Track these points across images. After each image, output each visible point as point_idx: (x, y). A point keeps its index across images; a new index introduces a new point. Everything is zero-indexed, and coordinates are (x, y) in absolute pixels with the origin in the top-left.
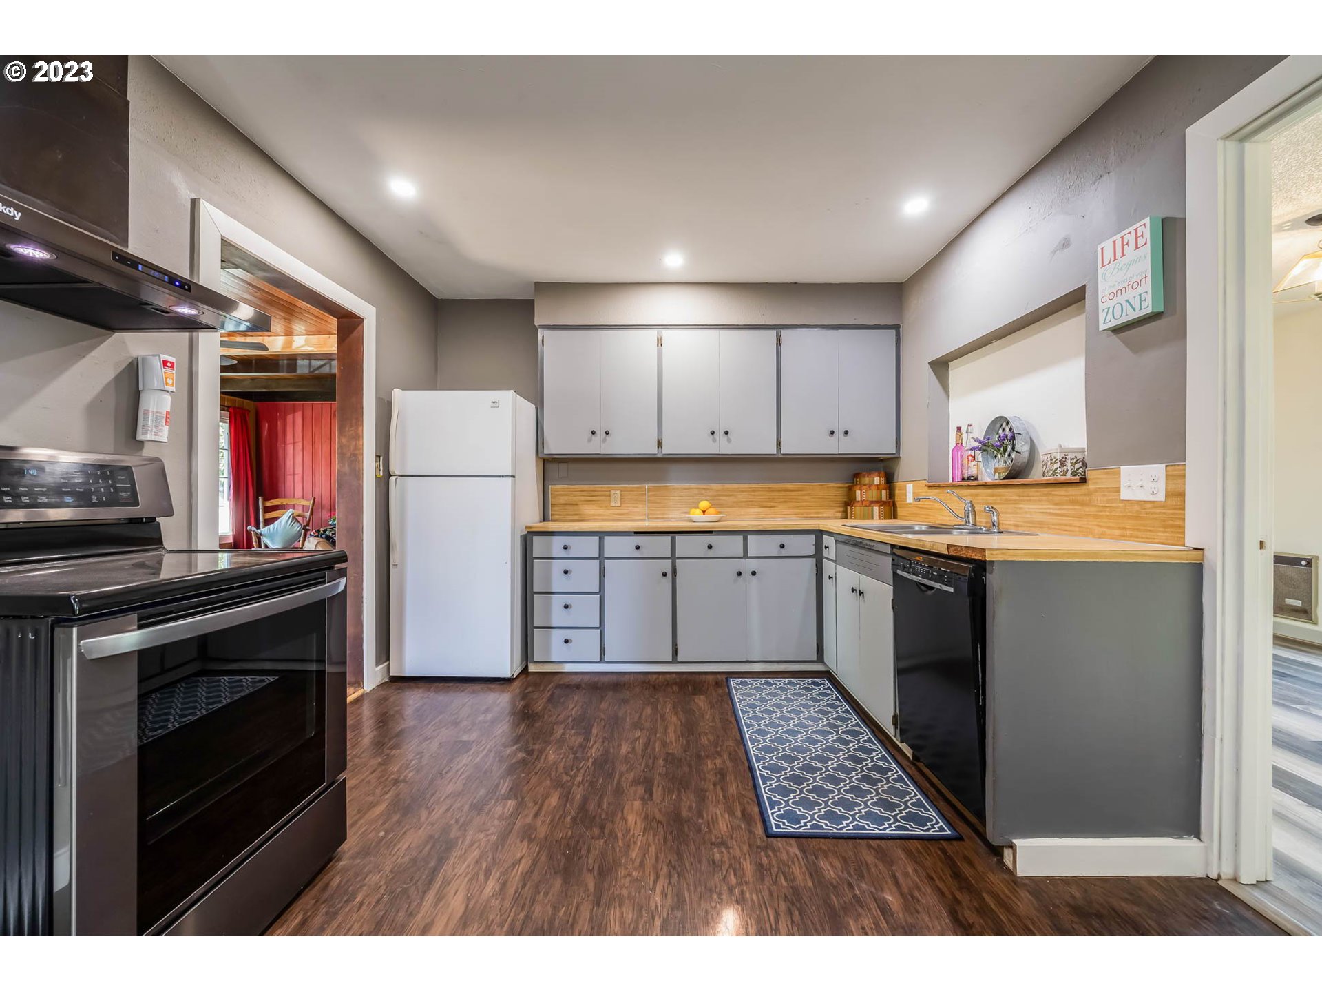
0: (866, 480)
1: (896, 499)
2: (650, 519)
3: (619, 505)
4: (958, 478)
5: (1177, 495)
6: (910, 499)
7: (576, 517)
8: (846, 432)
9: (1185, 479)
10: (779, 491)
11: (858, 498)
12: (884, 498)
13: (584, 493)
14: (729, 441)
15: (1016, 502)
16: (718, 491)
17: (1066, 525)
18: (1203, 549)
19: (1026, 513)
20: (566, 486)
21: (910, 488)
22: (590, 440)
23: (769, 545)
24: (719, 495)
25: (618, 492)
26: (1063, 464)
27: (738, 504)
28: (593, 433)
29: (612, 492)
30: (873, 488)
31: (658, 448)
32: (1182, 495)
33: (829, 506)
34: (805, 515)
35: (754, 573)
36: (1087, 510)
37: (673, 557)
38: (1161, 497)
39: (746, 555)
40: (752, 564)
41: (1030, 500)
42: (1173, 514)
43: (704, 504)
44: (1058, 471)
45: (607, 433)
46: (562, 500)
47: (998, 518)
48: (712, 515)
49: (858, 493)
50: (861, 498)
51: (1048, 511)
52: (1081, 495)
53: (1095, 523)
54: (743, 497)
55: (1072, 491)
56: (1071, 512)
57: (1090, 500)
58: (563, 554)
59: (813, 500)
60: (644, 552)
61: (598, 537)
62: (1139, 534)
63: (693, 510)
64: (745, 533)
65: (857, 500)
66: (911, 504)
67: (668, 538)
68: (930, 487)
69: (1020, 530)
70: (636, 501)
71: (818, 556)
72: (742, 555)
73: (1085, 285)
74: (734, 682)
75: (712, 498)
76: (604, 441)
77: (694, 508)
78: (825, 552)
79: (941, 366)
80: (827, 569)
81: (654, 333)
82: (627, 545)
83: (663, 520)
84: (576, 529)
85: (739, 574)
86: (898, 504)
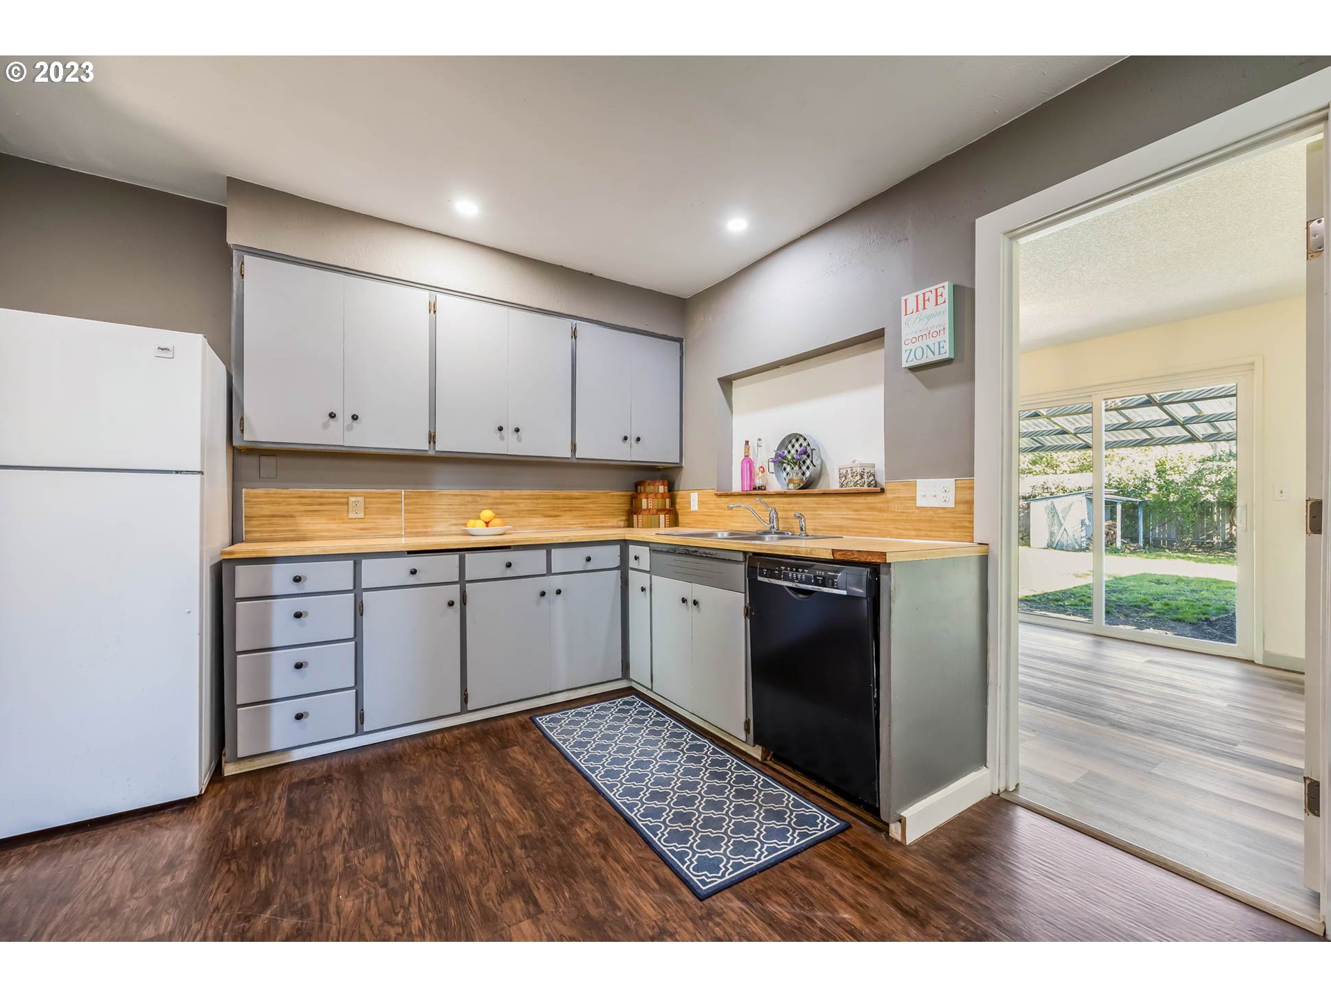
0: (650, 489)
1: (677, 507)
2: (408, 534)
3: (361, 515)
4: (747, 488)
5: (968, 504)
6: (694, 506)
7: (292, 535)
8: (638, 439)
9: (973, 490)
10: (564, 499)
11: (644, 506)
12: (668, 507)
13: (307, 500)
14: (519, 439)
15: (814, 509)
16: (495, 498)
17: (865, 528)
18: (987, 544)
19: (825, 518)
20: (273, 490)
21: (694, 497)
22: (326, 426)
23: (574, 559)
24: (498, 504)
25: (361, 499)
26: (862, 477)
27: (519, 513)
28: (332, 416)
29: (352, 499)
30: (659, 496)
31: (430, 442)
32: (970, 503)
33: (613, 515)
34: (590, 525)
35: (559, 592)
36: (885, 515)
37: (462, 581)
38: (951, 504)
39: (549, 572)
40: (557, 582)
41: (829, 508)
42: (960, 517)
43: (487, 514)
44: (858, 482)
45: (355, 418)
46: (267, 510)
47: (805, 523)
48: (497, 526)
49: (644, 501)
50: (648, 505)
51: (848, 517)
52: (880, 503)
53: (892, 526)
54: (524, 505)
55: (870, 499)
56: (870, 517)
57: (888, 507)
58: (294, 589)
59: (599, 509)
60: (421, 578)
61: (352, 562)
62: (933, 533)
63: (471, 522)
64: (548, 547)
65: (643, 508)
66: (695, 511)
67: (455, 558)
68: (718, 495)
69: (820, 534)
70: (388, 511)
71: (624, 568)
72: (545, 572)
73: (884, 328)
74: (543, 721)
75: (491, 506)
76: (350, 428)
77: (469, 519)
78: (632, 563)
79: (727, 383)
80: (636, 580)
81: (425, 295)
82: (397, 570)
83: (425, 534)
84: (316, 552)
85: (543, 594)
86: (680, 512)
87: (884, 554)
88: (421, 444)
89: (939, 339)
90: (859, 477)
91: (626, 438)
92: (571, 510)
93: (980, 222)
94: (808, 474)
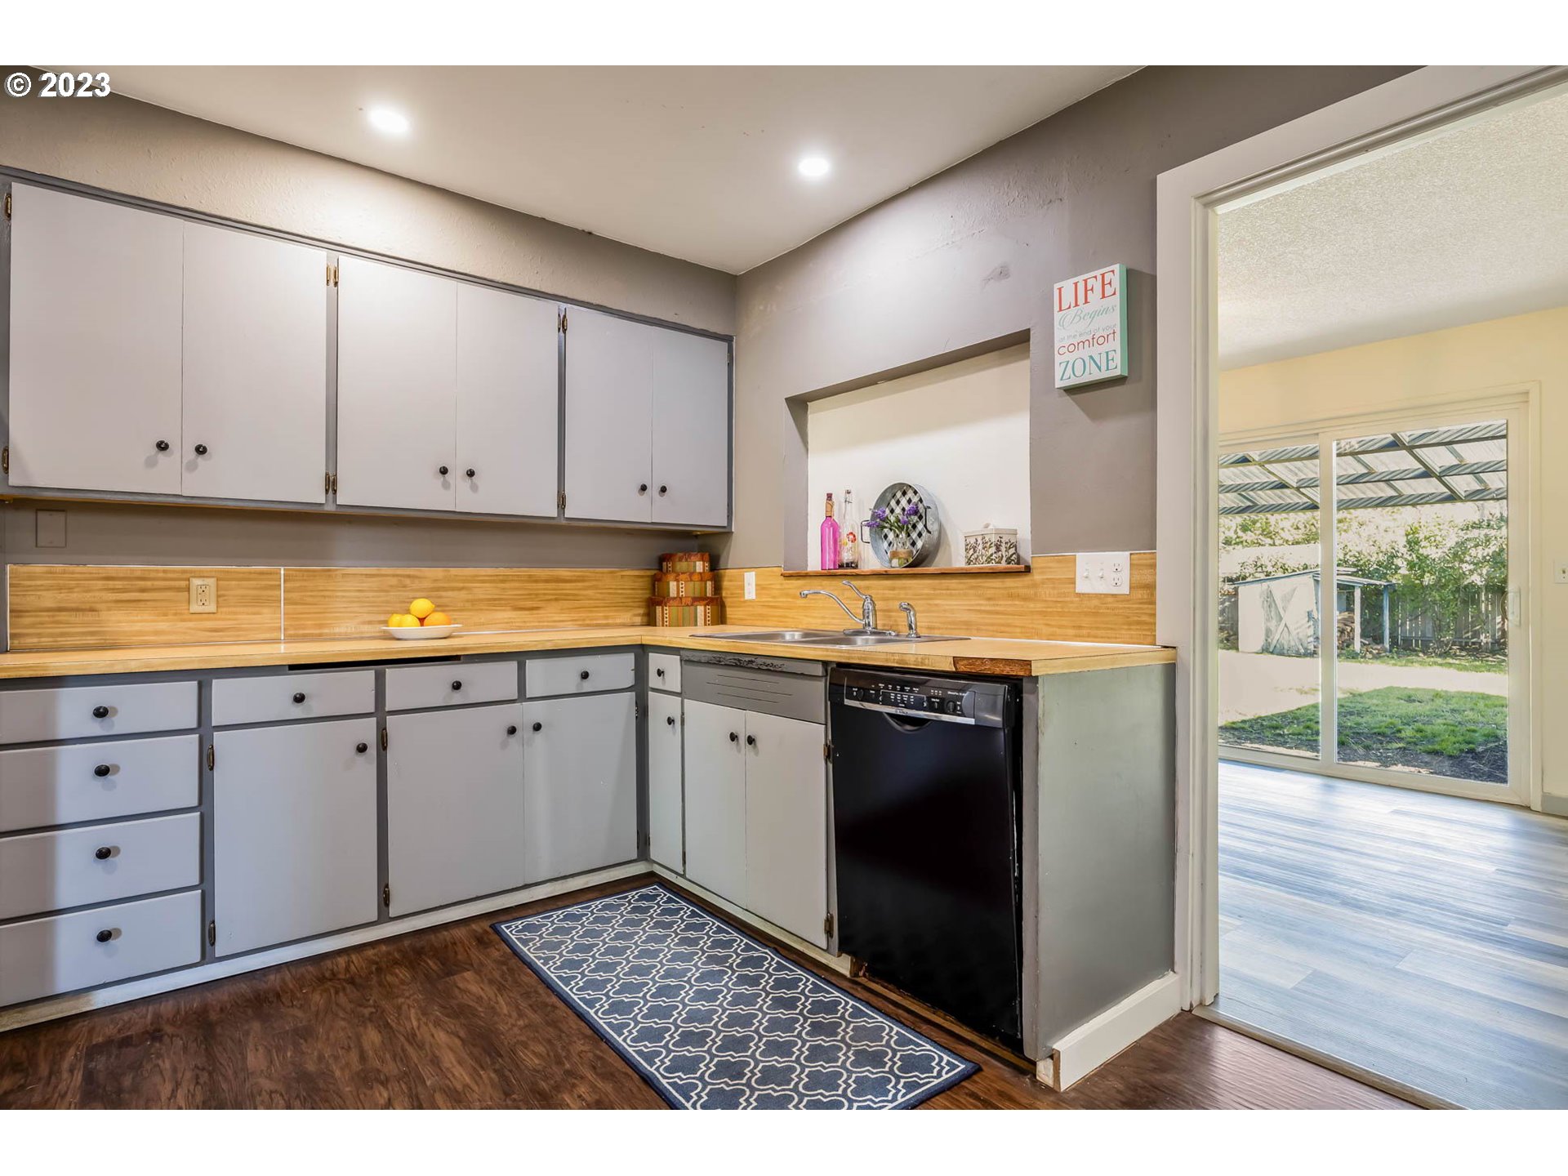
0: (682, 566)
1: (724, 595)
2: (291, 639)
3: (212, 608)
4: (829, 565)
5: (1146, 589)
6: (750, 593)
7: (92, 640)
8: (663, 490)
9: (1155, 570)
10: (547, 581)
11: (673, 593)
12: (709, 594)
13: (118, 584)
14: (474, 488)
15: (930, 597)
17: (1003, 625)
18: (1174, 648)
19: (945, 611)
20: (60, 567)
21: (750, 578)
22: (151, 463)
23: (564, 674)
24: (438, 589)
25: (211, 582)
26: (998, 549)
27: (475, 604)
29: (196, 582)
30: (696, 577)
31: (327, 491)
32: (1151, 587)
33: (623, 606)
34: (588, 622)
35: (537, 727)
36: (1032, 605)
37: (380, 712)
38: (1125, 590)
39: (522, 696)
40: (535, 712)
41: (951, 595)
42: (1138, 609)
43: (422, 605)
44: (993, 557)
45: (201, 450)
46: (50, 599)
47: (916, 619)
48: (439, 625)
49: (673, 585)
50: (678, 593)
51: (978, 608)
52: (1023, 587)
53: (1041, 622)
54: (482, 591)
55: (1010, 582)
56: (1010, 609)
57: (1035, 594)
58: (96, 728)
59: (599, 596)
60: (312, 708)
61: (195, 683)
62: (1099, 633)
63: (396, 618)
64: (520, 657)
65: (671, 595)
66: (751, 601)
67: (369, 675)
68: (786, 577)
69: (937, 634)
70: (257, 602)
71: (640, 689)
72: (516, 697)
73: (1029, 329)
74: (512, 930)
75: (428, 594)
76: (192, 467)
77: (393, 613)
78: (654, 681)
79: (799, 405)
80: (661, 707)
81: (321, 256)
82: (272, 696)
83: (319, 638)
84: (134, 667)
85: (512, 731)
86: (728, 602)
87: (1028, 663)
88: (312, 493)
89: (1106, 347)
90: (993, 549)
91: (644, 488)
92: (556, 600)
93: (1163, 179)
94: (919, 544)
